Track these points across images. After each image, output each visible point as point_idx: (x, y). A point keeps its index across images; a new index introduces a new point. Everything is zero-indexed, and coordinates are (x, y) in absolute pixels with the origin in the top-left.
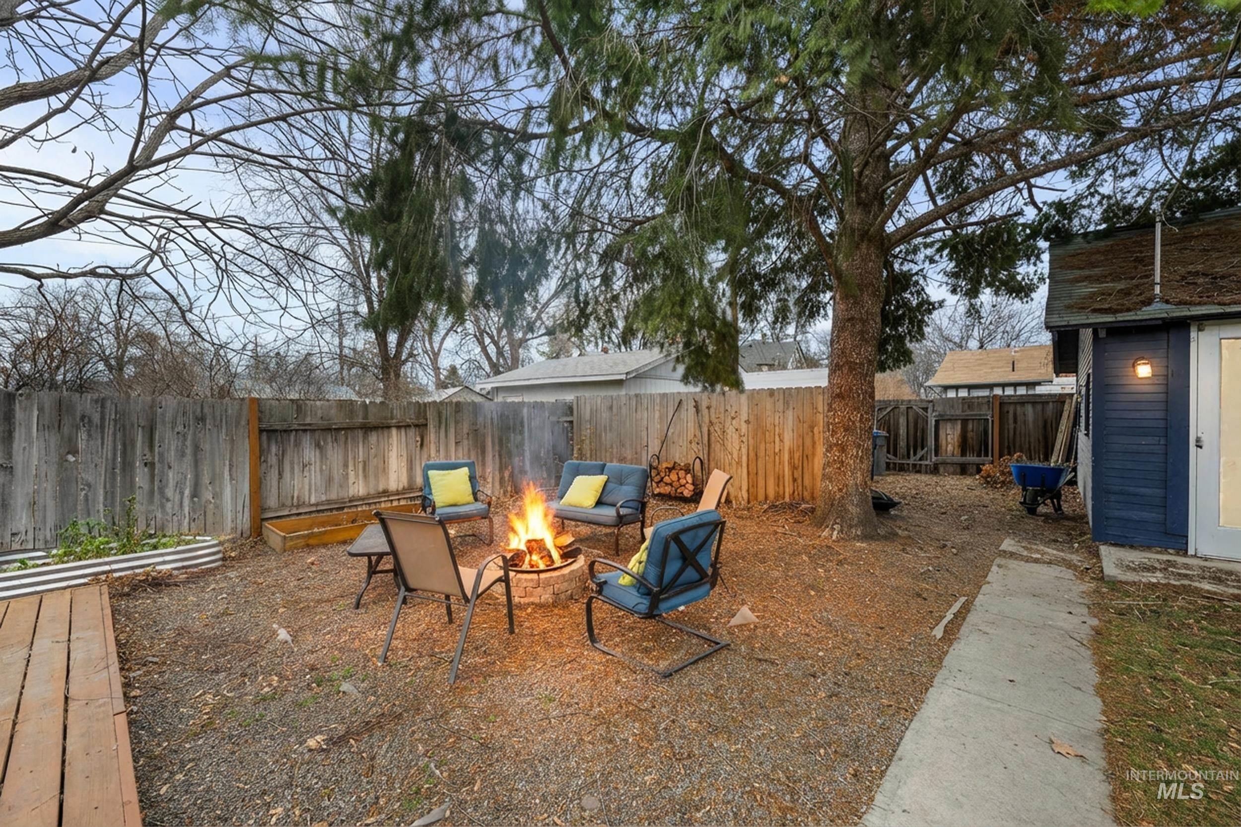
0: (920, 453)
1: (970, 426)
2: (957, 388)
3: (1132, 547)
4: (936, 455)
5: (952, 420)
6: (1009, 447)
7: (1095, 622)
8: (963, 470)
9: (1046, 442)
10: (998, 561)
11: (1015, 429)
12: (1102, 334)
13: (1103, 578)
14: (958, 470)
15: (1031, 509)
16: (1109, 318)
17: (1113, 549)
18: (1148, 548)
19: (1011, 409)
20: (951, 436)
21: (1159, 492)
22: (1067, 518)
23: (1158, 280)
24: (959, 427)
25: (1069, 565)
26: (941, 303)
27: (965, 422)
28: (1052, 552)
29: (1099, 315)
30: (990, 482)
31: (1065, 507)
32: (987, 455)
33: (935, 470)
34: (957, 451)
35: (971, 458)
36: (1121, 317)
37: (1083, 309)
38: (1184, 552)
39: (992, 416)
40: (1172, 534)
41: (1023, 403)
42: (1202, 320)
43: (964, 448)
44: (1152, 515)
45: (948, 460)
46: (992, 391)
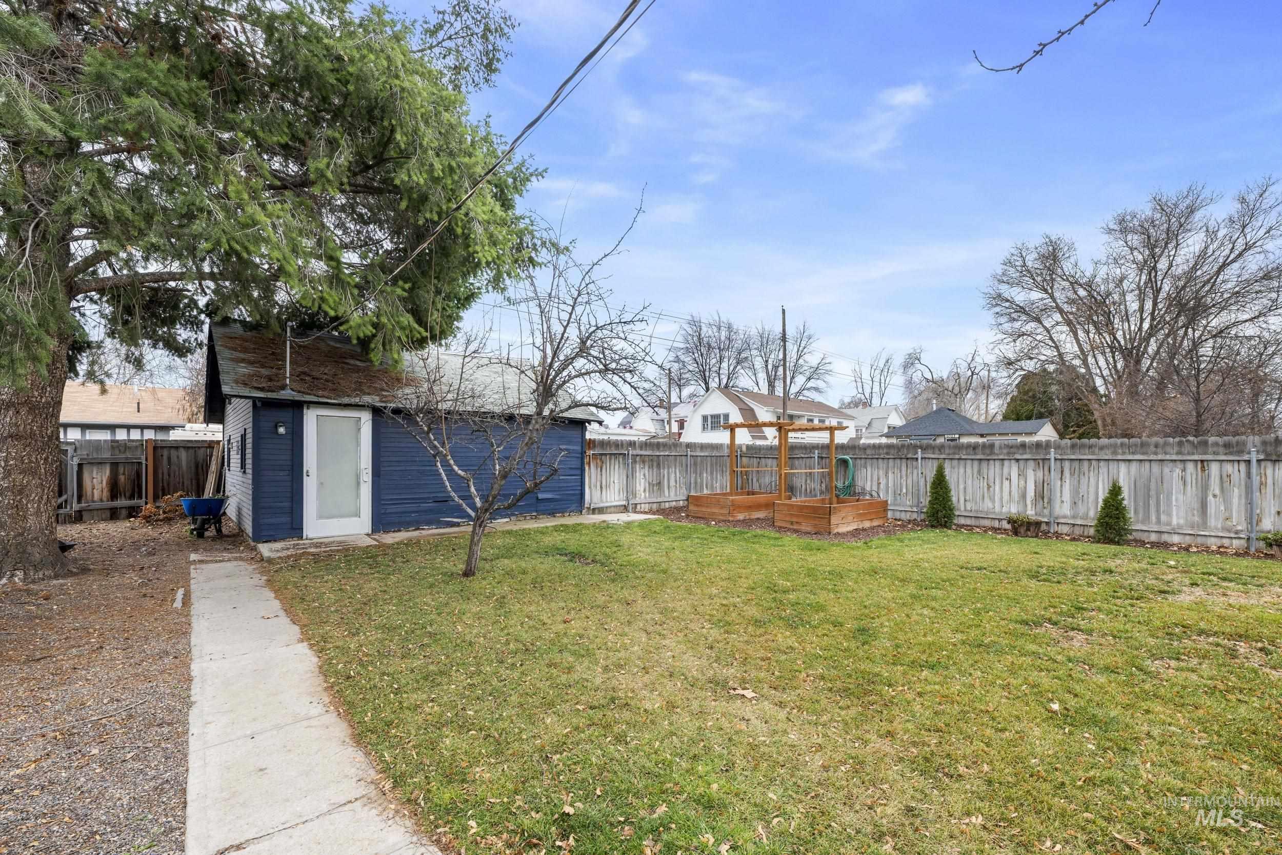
1: (121, 470)
3: (275, 541)
4: (79, 501)
5: (100, 463)
6: (163, 490)
7: (265, 578)
8: (114, 515)
9: (198, 480)
10: (192, 567)
11: (169, 469)
12: (259, 404)
13: (263, 560)
14: (108, 514)
15: (200, 533)
16: (260, 395)
17: (266, 545)
18: (283, 539)
19: (165, 453)
20: (97, 480)
21: (288, 504)
22: (228, 536)
23: (288, 375)
24: (107, 471)
25: (241, 559)
27: (115, 465)
28: (226, 555)
29: (255, 391)
30: (150, 519)
31: (223, 530)
32: (140, 497)
33: (78, 518)
34: (106, 494)
35: (122, 502)
36: (270, 395)
37: (245, 384)
38: (301, 538)
39: (146, 459)
40: (295, 528)
41: (177, 448)
42: (310, 404)
43: (114, 491)
44: (285, 519)
45: (97, 505)
46: (113, 433)
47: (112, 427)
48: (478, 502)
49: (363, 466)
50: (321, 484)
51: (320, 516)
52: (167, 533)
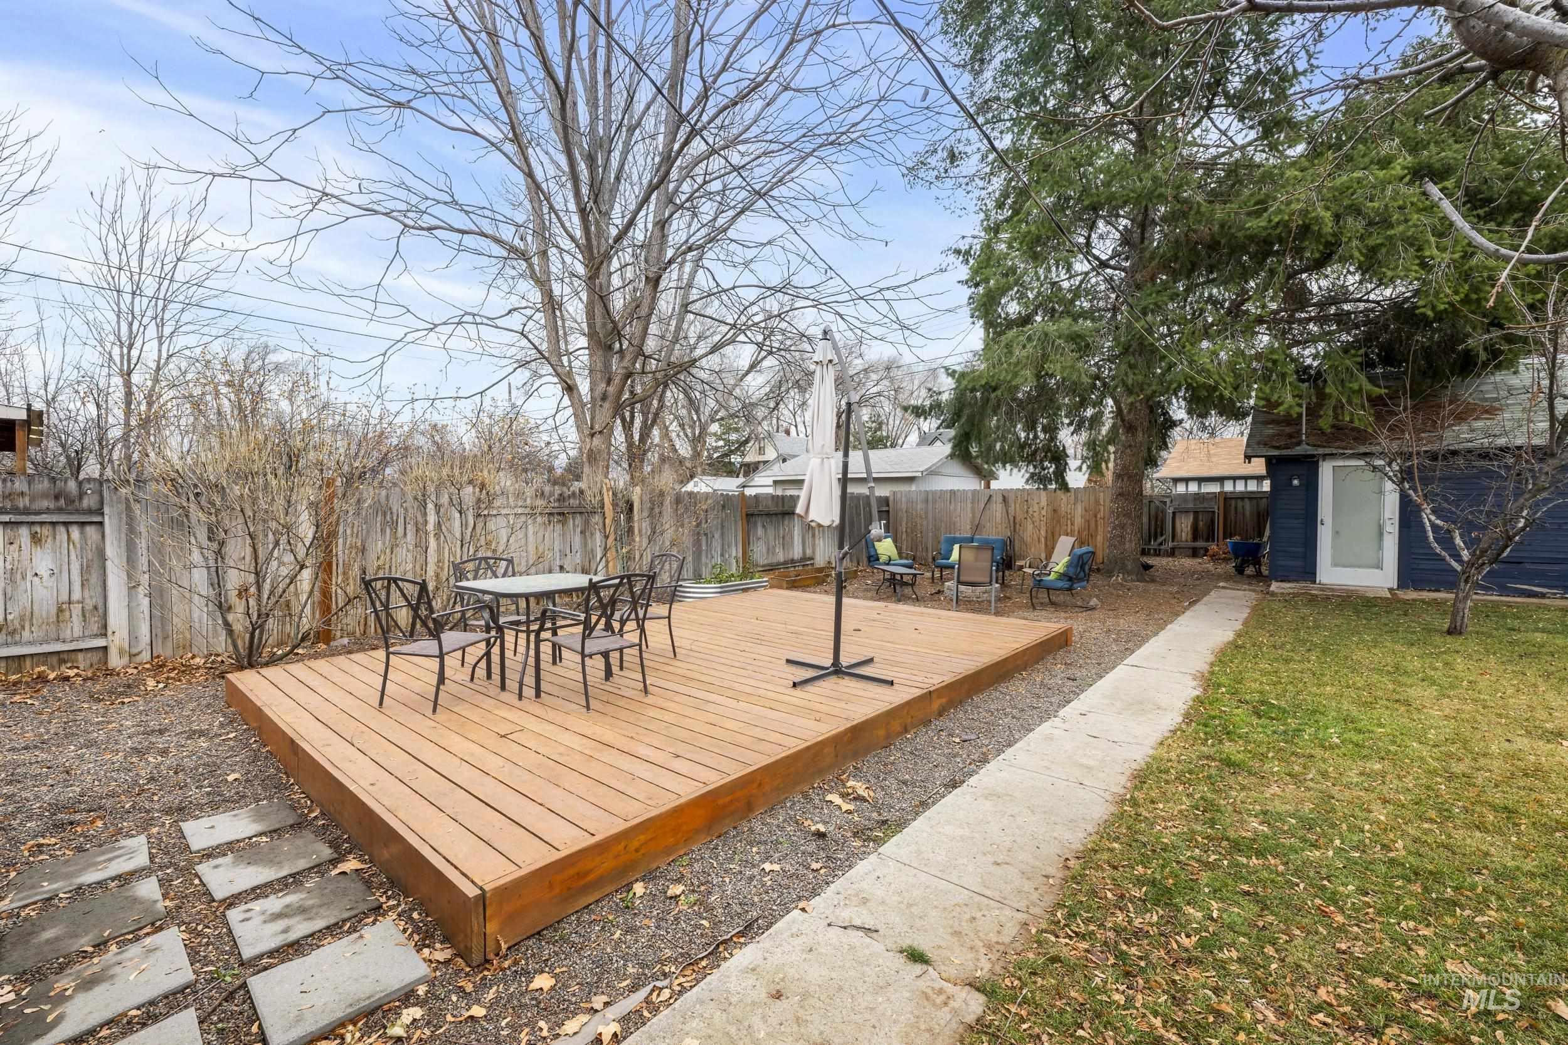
0: (1160, 540)
1: (1200, 517)
2: (1187, 480)
3: (1289, 581)
4: (1173, 541)
5: (1186, 512)
6: (1230, 532)
8: (1195, 553)
10: (1215, 589)
11: (1236, 518)
12: (1274, 461)
14: (1191, 552)
15: (1240, 570)
16: (1276, 453)
18: (1297, 581)
19: (1233, 503)
20: (1185, 525)
21: (1301, 550)
23: (1304, 432)
24: (1192, 518)
25: (1254, 590)
26: (1181, 421)
27: (1196, 513)
29: (1273, 450)
30: (1214, 557)
32: (1213, 539)
33: (1172, 553)
34: (1190, 536)
35: (1200, 544)
36: (1285, 452)
37: (1265, 445)
38: (1314, 582)
39: (1217, 508)
40: (1309, 572)
41: (1242, 499)
42: (1325, 456)
43: (1196, 535)
44: (1299, 563)
45: (1183, 544)
46: (1222, 485)
47: (1221, 480)
48: (1465, 555)
49: (1387, 515)
50: (1336, 533)
51: (1335, 564)
52: (1221, 568)
